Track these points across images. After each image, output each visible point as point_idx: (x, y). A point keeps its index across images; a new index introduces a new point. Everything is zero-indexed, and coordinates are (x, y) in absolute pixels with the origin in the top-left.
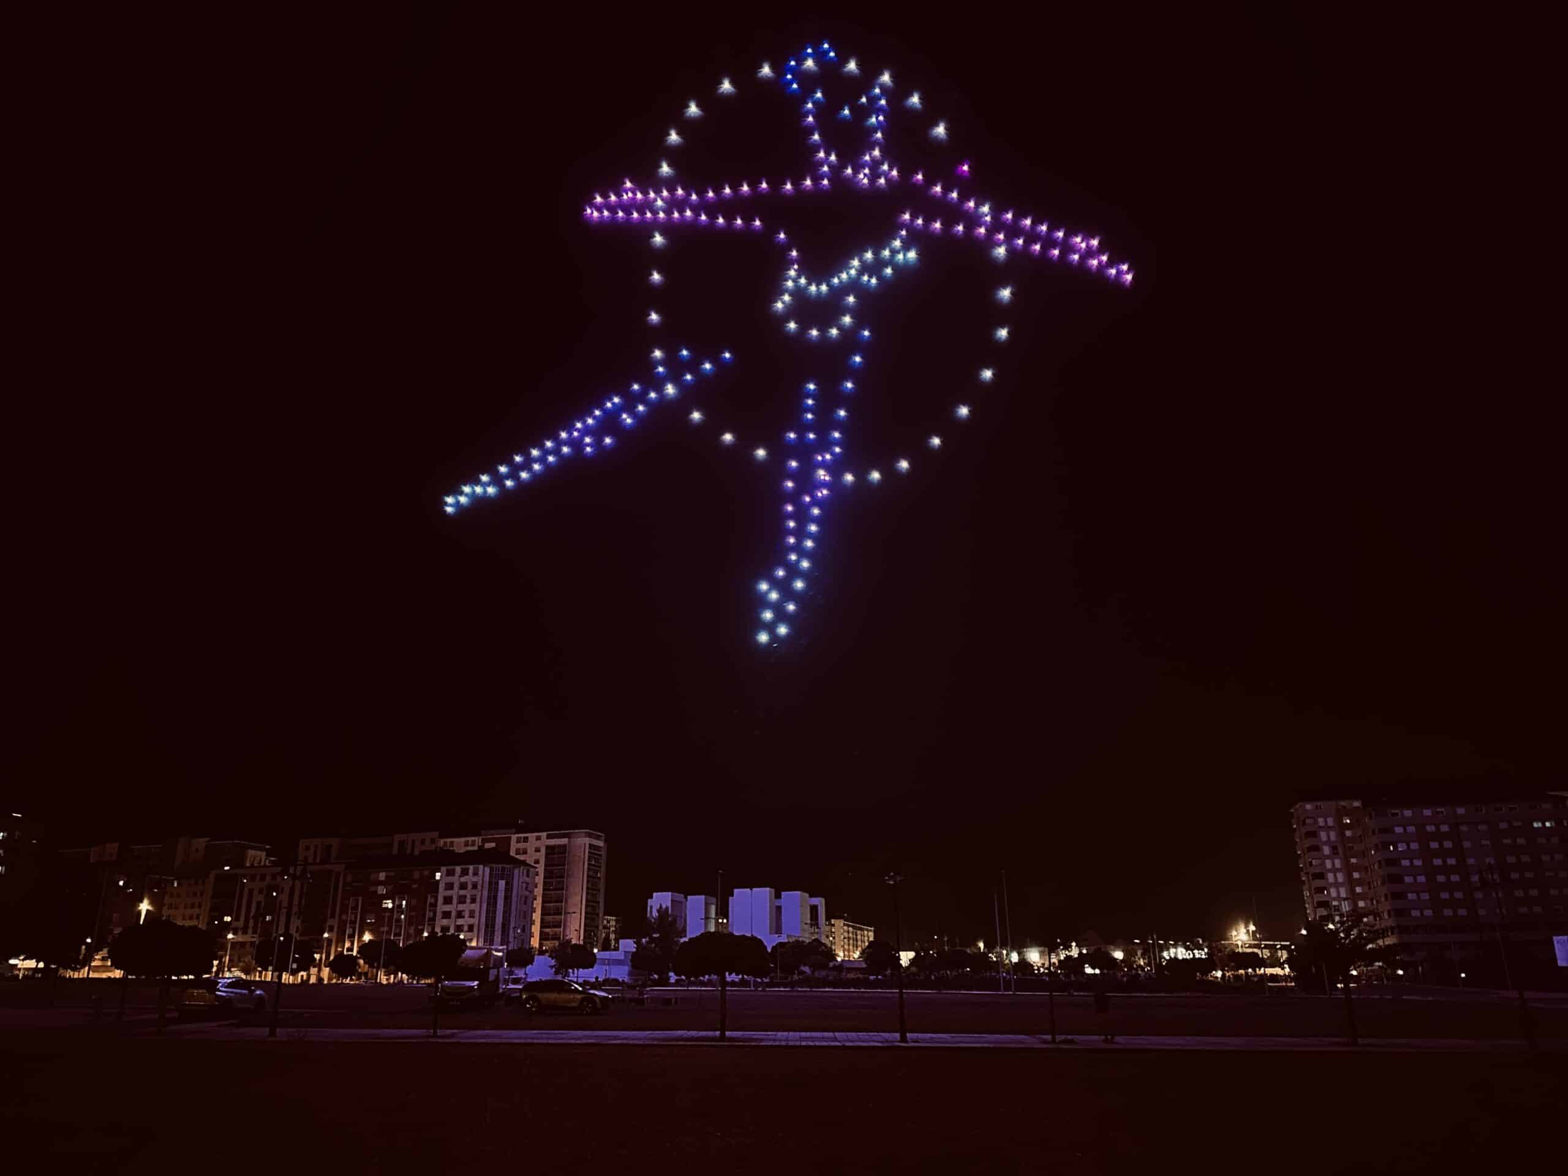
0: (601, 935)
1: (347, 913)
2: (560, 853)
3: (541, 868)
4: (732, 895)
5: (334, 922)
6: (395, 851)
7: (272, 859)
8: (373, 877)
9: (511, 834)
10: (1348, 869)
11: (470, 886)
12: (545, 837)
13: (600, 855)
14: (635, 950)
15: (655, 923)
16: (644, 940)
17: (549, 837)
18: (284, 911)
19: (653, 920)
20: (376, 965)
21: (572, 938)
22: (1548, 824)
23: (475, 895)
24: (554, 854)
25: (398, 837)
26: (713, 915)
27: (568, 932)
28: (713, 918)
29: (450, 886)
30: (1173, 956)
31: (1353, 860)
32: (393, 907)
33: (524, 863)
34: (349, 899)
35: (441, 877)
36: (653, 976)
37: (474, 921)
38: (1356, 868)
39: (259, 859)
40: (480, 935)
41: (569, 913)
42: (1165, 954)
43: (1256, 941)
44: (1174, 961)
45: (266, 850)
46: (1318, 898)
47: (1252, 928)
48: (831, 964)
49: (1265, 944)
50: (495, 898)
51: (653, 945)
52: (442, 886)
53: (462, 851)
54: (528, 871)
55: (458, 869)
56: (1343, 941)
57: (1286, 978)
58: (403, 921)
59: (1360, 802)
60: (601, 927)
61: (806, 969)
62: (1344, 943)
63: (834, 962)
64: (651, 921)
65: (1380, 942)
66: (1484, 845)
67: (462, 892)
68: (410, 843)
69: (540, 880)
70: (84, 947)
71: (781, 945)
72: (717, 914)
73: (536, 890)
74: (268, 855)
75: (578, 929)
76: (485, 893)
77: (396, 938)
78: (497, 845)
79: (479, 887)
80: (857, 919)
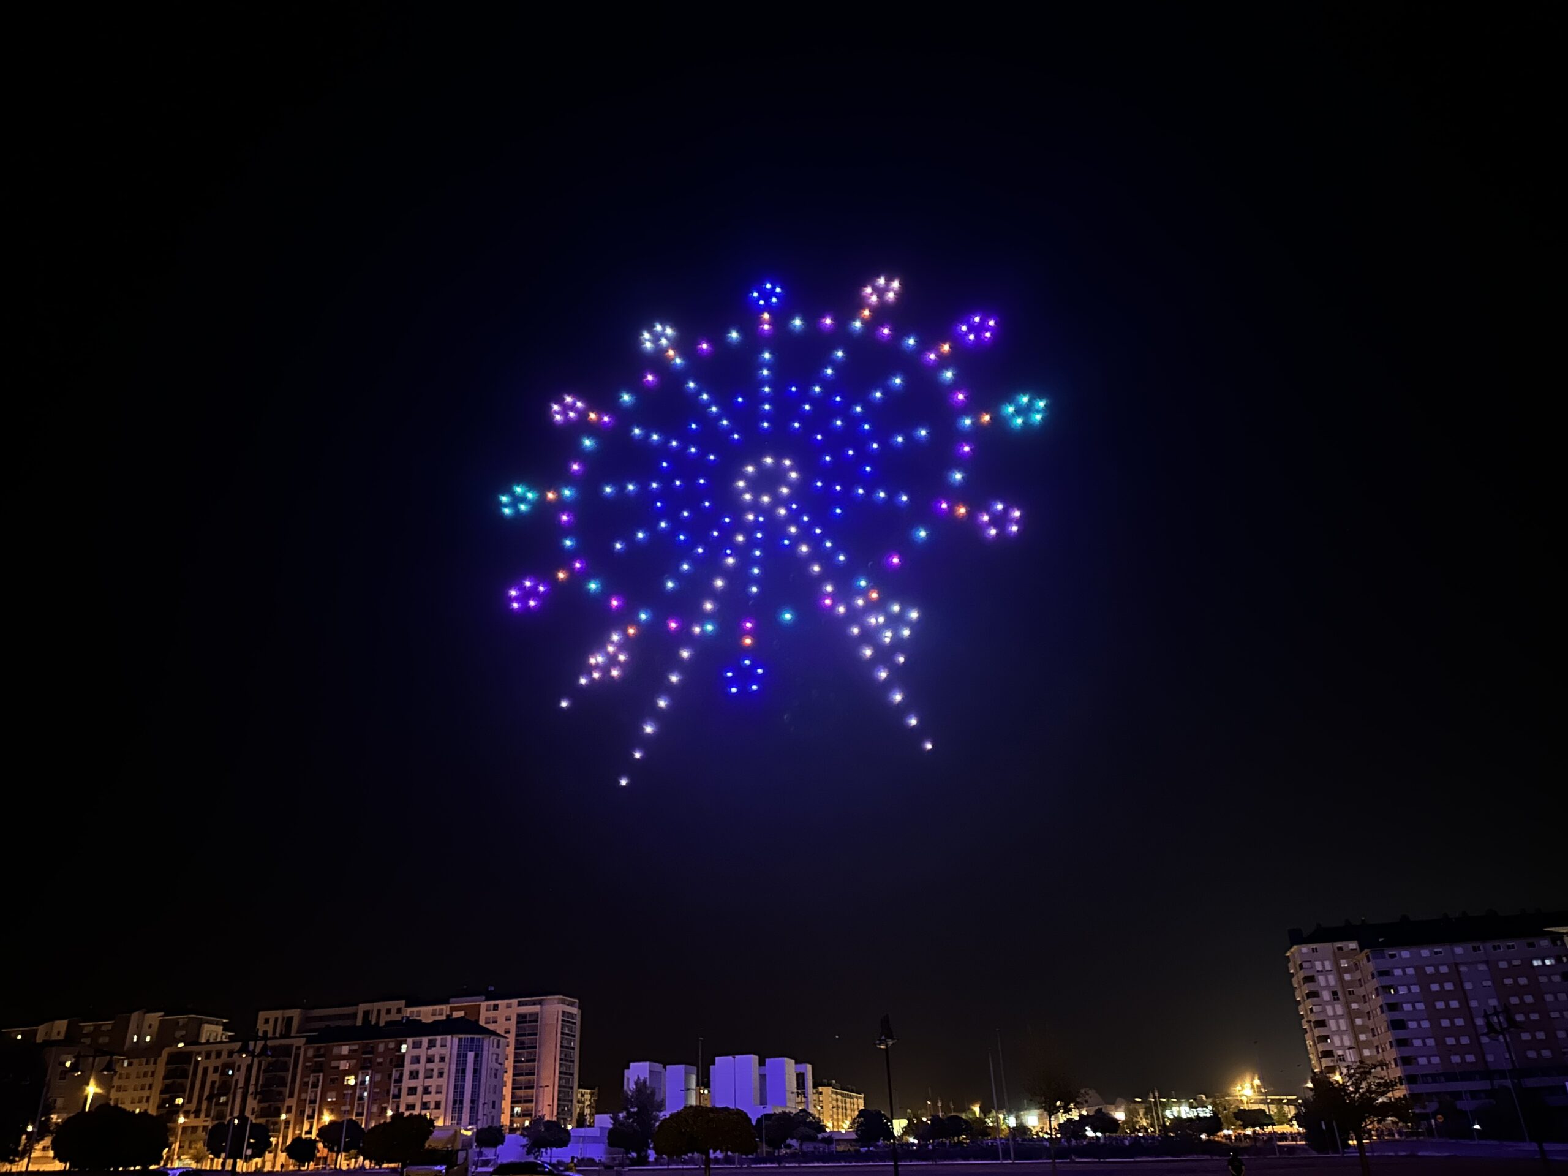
0: (576, 1109)
1: (307, 1092)
2: (530, 1022)
3: (512, 1038)
4: (714, 1064)
5: (292, 1102)
6: (359, 1022)
7: (230, 1034)
8: (335, 1051)
9: (482, 1001)
10: (1351, 1016)
11: (437, 1059)
12: (516, 1004)
13: (574, 1023)
14: (611, 1126)
15: (632, 1097)
16: (621, 1115)
17: (520, 1004)
18: (239, 1091)
19: (630, 1094)
20: (336, 1149)
21: (545, 1115)
22: (1548, 962)
23: (443, 1069)
24: (525, 1022)
25: (362, 1007)
26: (693, 1085)
27: (540, 1108)
28: (693, 1090)
29: (416, 1060)
30: (1176, 1114)
31: (1354, 1006)
32: (356, 1084)
33: (493, 1033)
34: (309, 1077)
35: (407, 1048)
36: (630, 1154)
37: (441, 1097)
38: (1359, 1014)
39: (215, 1034)
40: (447, 1114)
41: (541, 1087)
42: (1168, 1113)
43: (1261, 1096)
44: (1178, 1120)
45: (224, 1024)
46: (1321, 1047)
47: (1257, 1082)
48: (820, 1136)
49: (1271, 1099)
50: (464, 1071)
51: (631, 1120)
52: (407, 1060)
53: (430, 1021)
54: (498, 1042)
55: (425, 1040)
56: (1353, 1095)
57: (1293, 1136)
58: (366, 1099)
59: (1356, 942)
60: (575, 1102)
61: (794, 1142)
62: (1354, 1097)
63: (824, 1134)
64: (628, 1094)
65: (1390, 1094)
66: (1485, 986)
67: (430, 1066)
68: (375, 1014)
69: (511, 1050)
70: (24, 1137)
71: (768, 1117)
72: (698, 1085)
73: (506, 1062)
74: (224, 1030)
75: (551, 1104)
76: (453, 1067)
77: (358, 1118)
78: (466, 1013)
79: (447, 1060)
80: (847, 1086)
